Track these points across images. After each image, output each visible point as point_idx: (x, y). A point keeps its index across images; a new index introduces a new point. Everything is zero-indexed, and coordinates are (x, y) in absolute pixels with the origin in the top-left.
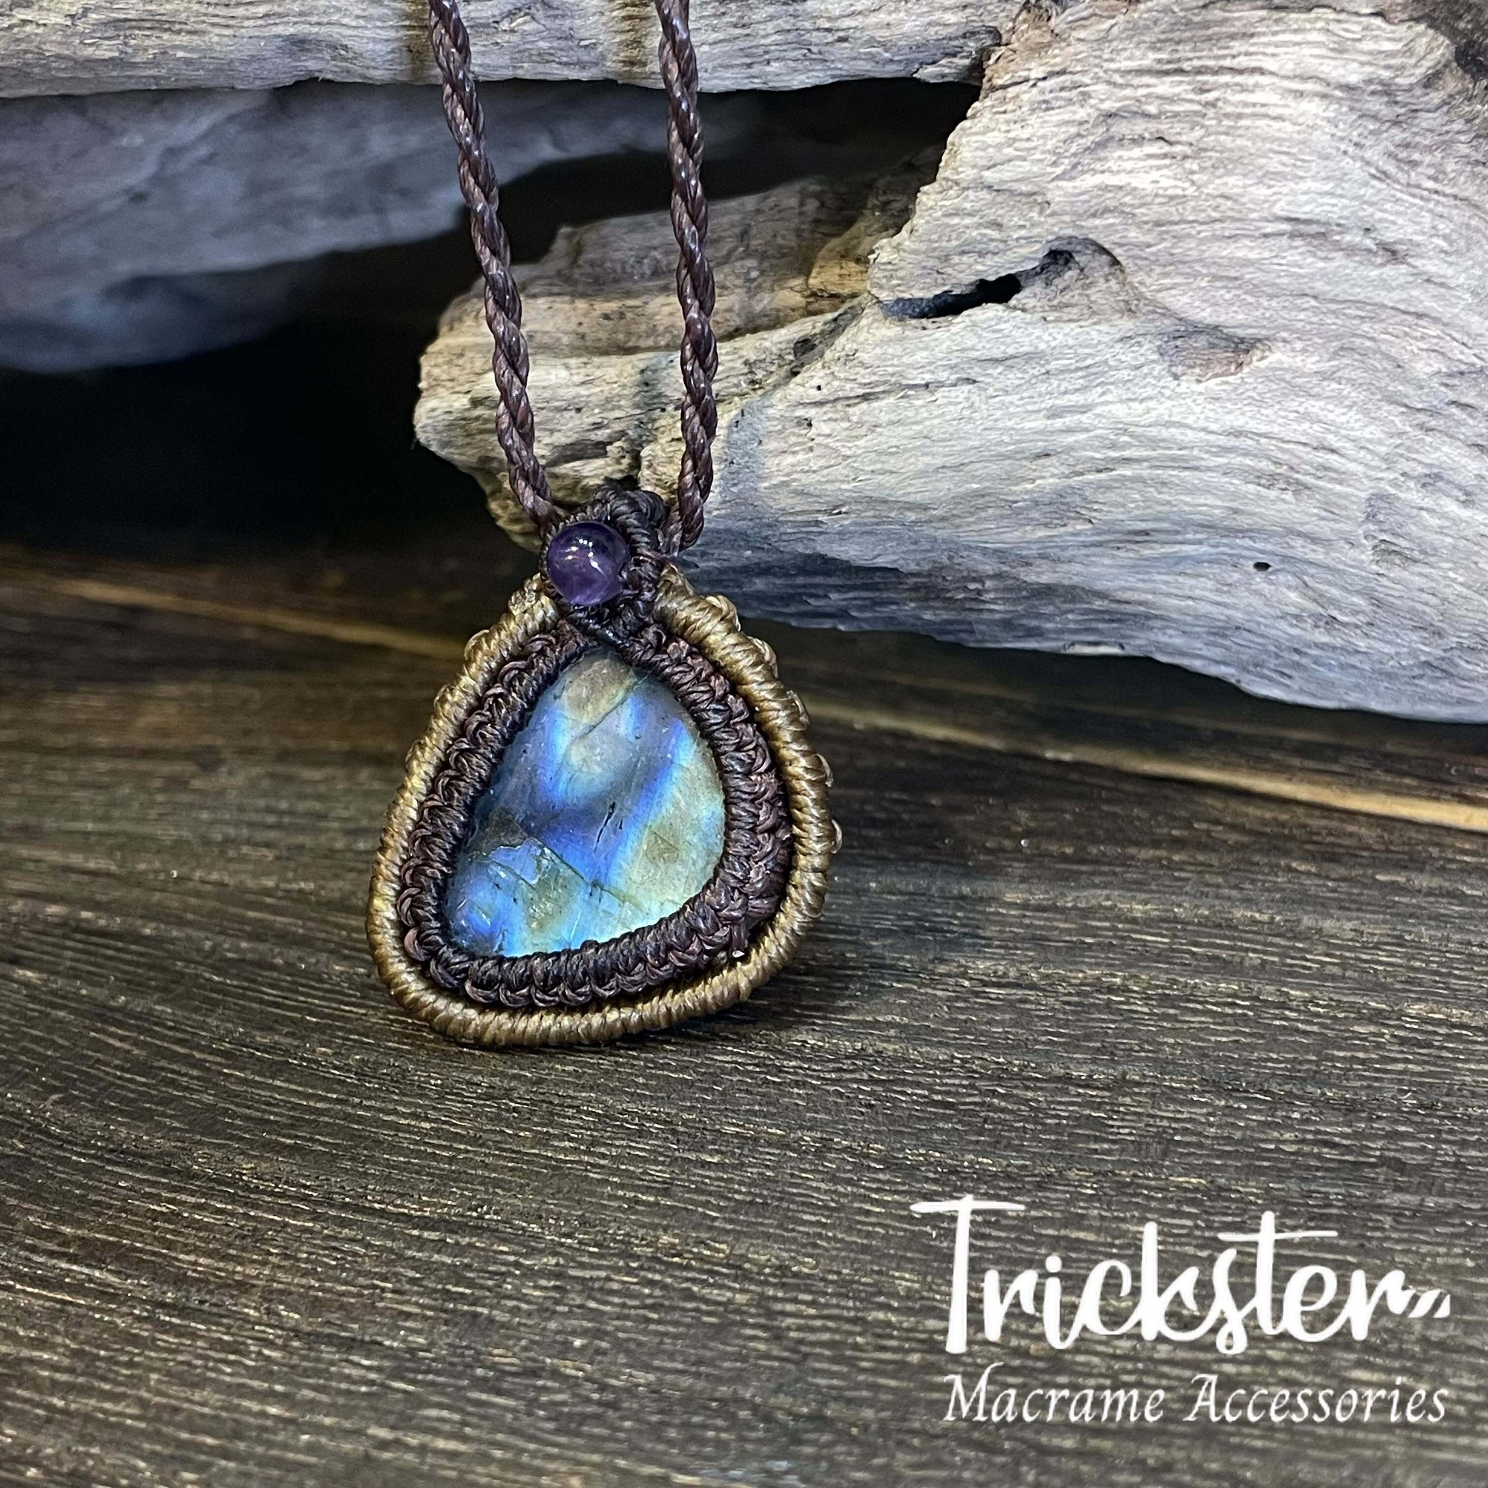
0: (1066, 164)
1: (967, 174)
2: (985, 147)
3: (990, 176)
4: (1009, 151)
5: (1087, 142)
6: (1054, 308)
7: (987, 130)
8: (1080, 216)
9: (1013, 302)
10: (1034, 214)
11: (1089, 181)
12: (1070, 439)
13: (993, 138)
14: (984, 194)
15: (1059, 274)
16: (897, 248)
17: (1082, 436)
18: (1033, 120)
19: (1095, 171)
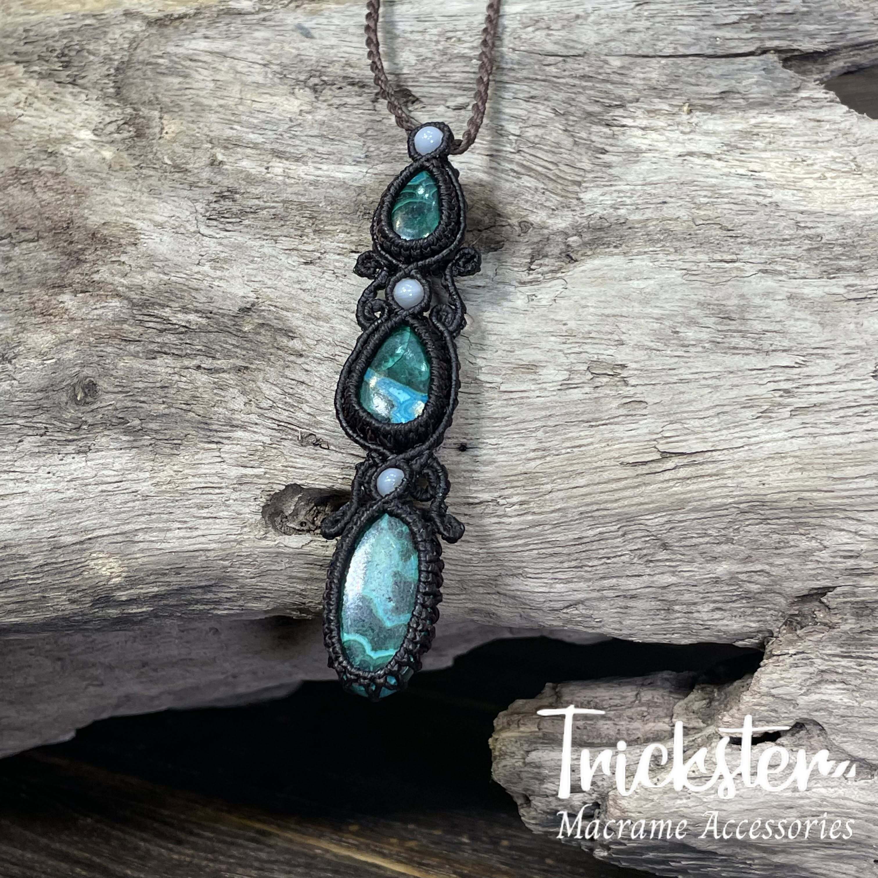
0: (804, 690)
1: (764, 690)
2: (771, 680)
3: (773, 691)
4: (782, 682)
5: (813, 681)
6: (796, 746)
7: (772, 673)
8: (811, 710)
9: (778, 741)
10: (791, 708)
11: (815, 697)
12: (801, 802)
13: (775, 676)
14: (771, 698)
15: (798, 732)
16: (732, 716)
17: (807, 801)
18: (791, 670)
19: (816, 693)
